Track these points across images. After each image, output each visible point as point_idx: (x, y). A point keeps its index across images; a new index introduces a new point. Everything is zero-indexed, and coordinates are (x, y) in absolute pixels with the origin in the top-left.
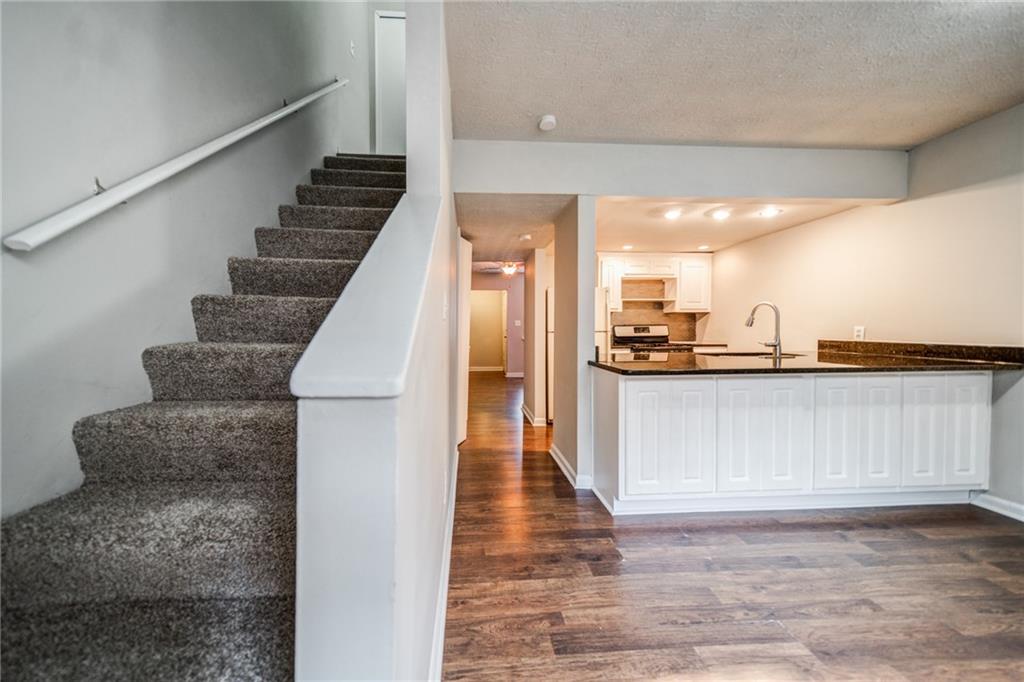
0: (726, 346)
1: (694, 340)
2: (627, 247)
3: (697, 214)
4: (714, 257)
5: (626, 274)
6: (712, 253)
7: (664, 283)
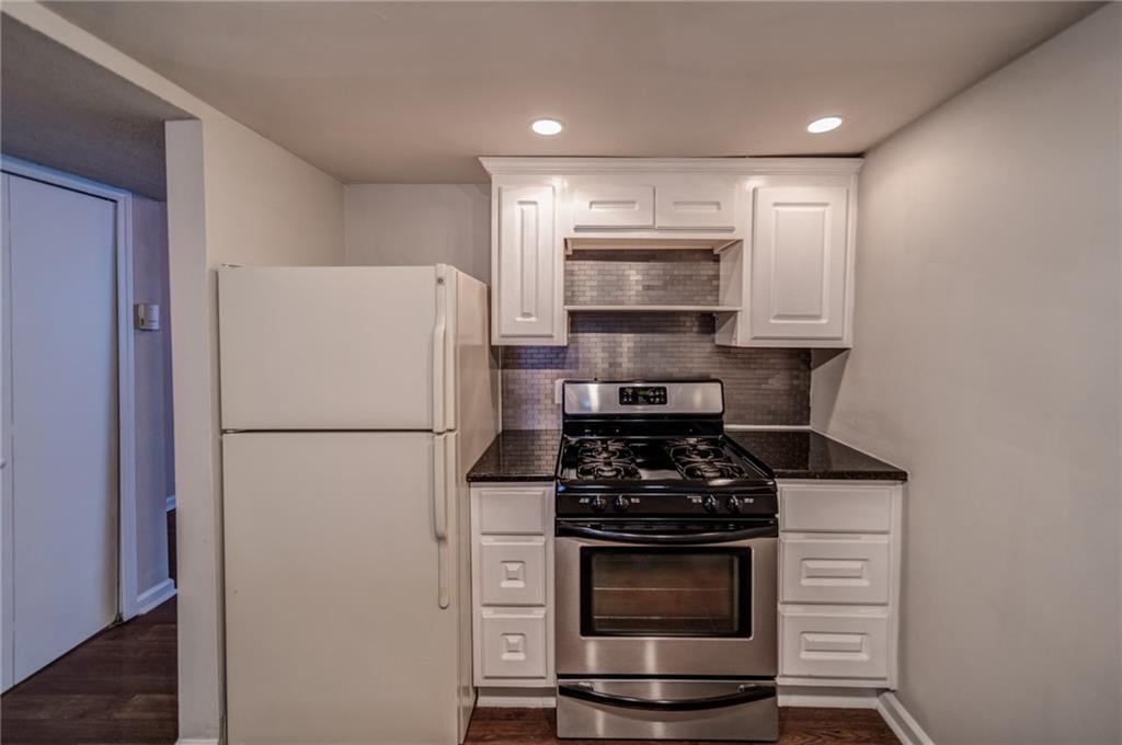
4: (860, 174)
5: (577, 229)
6: (859, 155)
7: (717, 259)
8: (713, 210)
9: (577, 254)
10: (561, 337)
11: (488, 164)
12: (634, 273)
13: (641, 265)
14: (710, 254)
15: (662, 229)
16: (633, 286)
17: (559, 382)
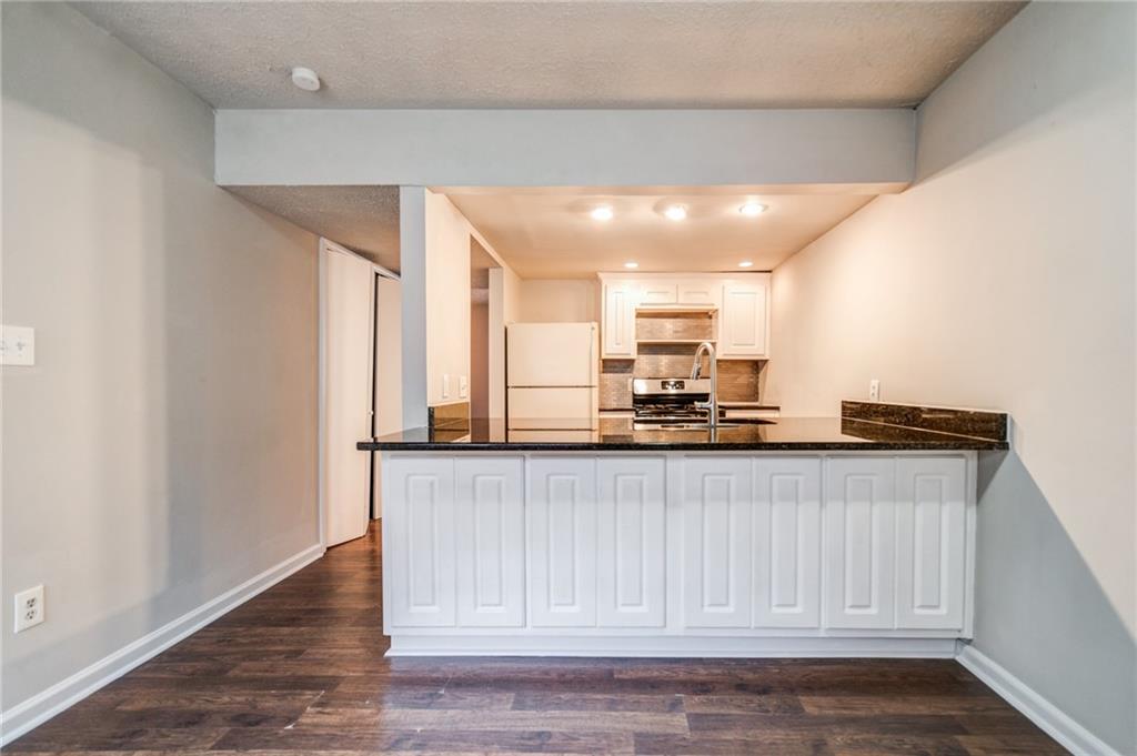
0: (777, 409)
1: (757, 400)
2: (632, 266)
3: (642, 211)
4: (771, 279)
5: (642, 304)
6: (770, 272)
7: (710, 317)
8: (703, 296)
9: (640, 315)
10: (633, 355)
11: (601, 275)
12: (669, 324)
13: (672, 320)
14: (707, 315)
15: (682, 304)
16: (669, 332)
17: (631, 380)
